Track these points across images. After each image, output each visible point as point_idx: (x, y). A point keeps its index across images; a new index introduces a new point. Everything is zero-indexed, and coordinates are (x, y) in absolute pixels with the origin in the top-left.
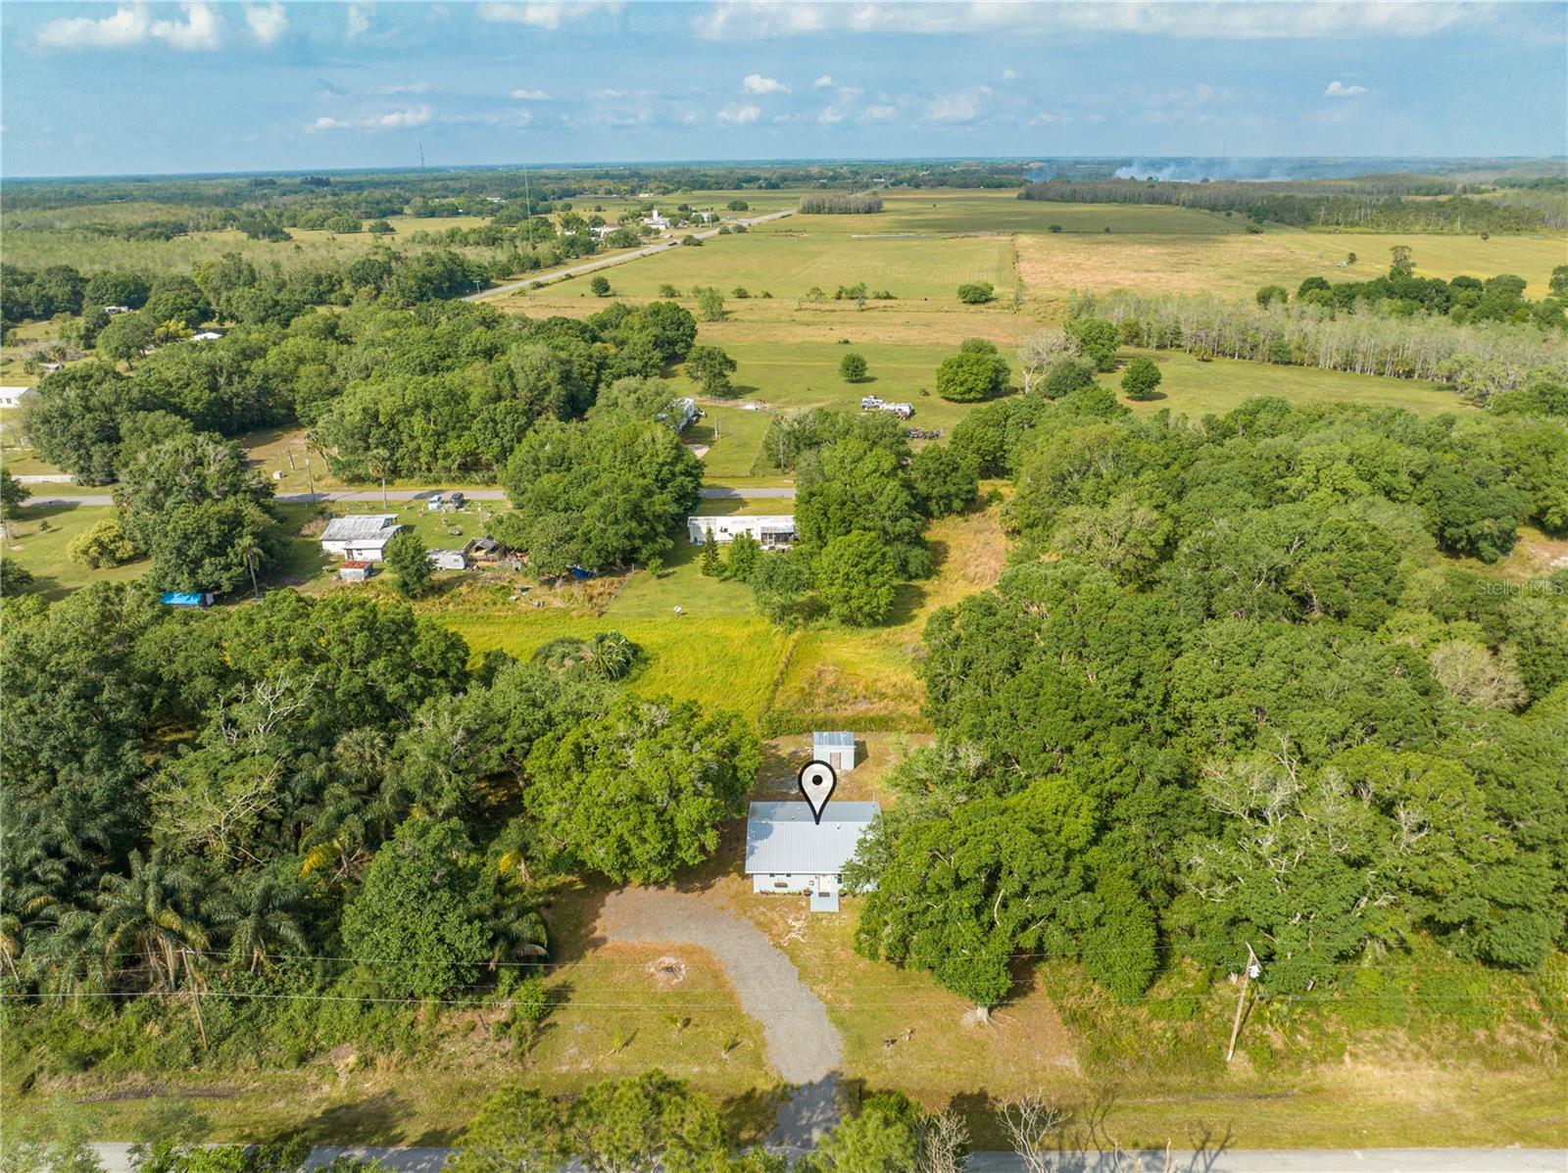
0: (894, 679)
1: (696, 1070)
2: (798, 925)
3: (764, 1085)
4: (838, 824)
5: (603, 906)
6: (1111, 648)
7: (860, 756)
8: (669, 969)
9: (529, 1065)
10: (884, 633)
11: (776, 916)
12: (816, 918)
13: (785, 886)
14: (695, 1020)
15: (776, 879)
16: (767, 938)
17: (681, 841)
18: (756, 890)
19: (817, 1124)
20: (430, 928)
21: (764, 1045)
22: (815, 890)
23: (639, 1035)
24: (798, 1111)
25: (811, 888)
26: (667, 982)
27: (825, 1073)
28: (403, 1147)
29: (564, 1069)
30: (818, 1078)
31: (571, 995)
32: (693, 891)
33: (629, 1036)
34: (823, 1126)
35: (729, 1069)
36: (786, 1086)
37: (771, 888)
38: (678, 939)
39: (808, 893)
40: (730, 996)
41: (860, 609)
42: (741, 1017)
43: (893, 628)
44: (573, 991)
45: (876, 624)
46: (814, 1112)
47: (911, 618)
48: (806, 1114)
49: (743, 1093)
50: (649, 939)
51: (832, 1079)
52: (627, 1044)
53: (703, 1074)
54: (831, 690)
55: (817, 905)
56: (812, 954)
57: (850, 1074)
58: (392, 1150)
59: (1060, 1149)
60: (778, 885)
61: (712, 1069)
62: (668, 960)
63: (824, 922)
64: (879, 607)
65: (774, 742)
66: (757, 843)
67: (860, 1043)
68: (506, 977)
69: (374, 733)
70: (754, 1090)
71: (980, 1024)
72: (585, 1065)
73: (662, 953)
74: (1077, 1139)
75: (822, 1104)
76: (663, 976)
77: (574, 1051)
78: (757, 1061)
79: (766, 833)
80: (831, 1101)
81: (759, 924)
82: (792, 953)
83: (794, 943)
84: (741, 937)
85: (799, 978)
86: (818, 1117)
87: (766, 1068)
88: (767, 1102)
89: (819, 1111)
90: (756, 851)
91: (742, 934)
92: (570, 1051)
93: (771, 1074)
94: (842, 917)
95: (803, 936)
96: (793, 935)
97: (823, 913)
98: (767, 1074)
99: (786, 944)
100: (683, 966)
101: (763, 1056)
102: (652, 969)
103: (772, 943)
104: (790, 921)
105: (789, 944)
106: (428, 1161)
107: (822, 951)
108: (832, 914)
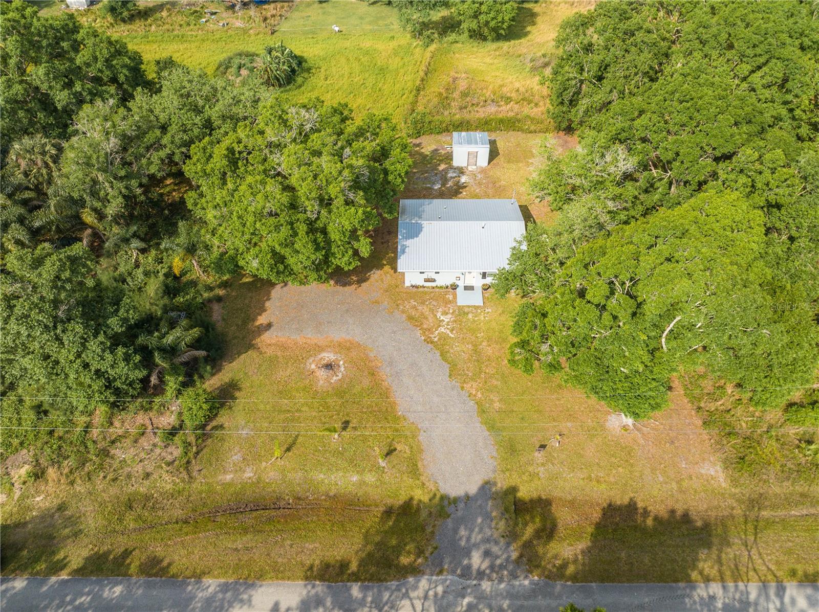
0: (517, 85)
1: (355, 478)
2: (446, 319)
3: (420, 495)
4: (483, 223)
5: (268, 299)
6: (758, 51)
7: (494, 154)
8: (329, 366)
9: (195, 474)
10: (505, 46)
11: (425, 310)
12: (462, 312)
13: (434, 281)
14: (354, 422)
15: (425, 276)
16: (419, 333)
17: (334, 249)
18: (407, 284)
19: (476, 546)
20: (71, 357)
21: (421, 451)
22: (461, 284)
23: (300, 439)
24: (456, 531)
25: (458, 283)
26: (327, 380)
27: (480, 483)
28: (64, 576)
29: (229, 477)
30: (473, 490)
31: (237, 394)
32: (350, 284)
33: (290, 440)
34: (483, 548)
35: (386, 478)
36: (443, 498)
37: (421, 282)
38: (338, 335)
39: (454, 287)
40: (385, 394)
41: (487, 23)
42: (397, 419)
43: (513, 42)
44: (239, 389)
45: (499, 38)
46: (472, 531)
47: (526, 34)
48: (463, 532)
49: (401, 502)
50: (310, 336)
51: (486, 486)
52: (288, 450)
53: (362, 483)
54: (465, 95)
55: (464, 299)
56: (460, 349)
57: (502, 484)
58: (54, 579)
59: (722, 580)
60: (427, 280)
61: (370, 478)
62: (328, 356)
63: (470, 316)
64: (503, 22)
65: (417, 141)
66: (409, 242)
67: (511, 449)
68: (172, 383)
69: (44, 140)
70: (411, 499)
71: (625, 428)
72: (248, 474)
73: (321, 349)
74: (736, 566)
75: (479, 520)
76: (322, 374)
77: (237, 458)
78: (414, 471)
79: (415, 231)
80: (487, 517)
81: (410, 318)
82: (441, 347)
83: (444, 337)
84: (394, 332)
85: (450, 376)
86: (476, 537)
87: (422, 478)
88: (424, 514)
89: (477, 530)
90: (407, 250)
91: (395, 329)
92: (235, 458)
93: (427, 484)
94: (487, 310)
95: (452, 331)
96: (443, 330)
97: (469, 307)
98: (424, 484)
99: (436, 339)
100: (341, 363)
101: (419, 465)
102: (313, 366)
103: (423, 338)
104: (439, 315)
105: (439, 339)
106: (88, 594)
107: (470, 346)
108: (476, 307)
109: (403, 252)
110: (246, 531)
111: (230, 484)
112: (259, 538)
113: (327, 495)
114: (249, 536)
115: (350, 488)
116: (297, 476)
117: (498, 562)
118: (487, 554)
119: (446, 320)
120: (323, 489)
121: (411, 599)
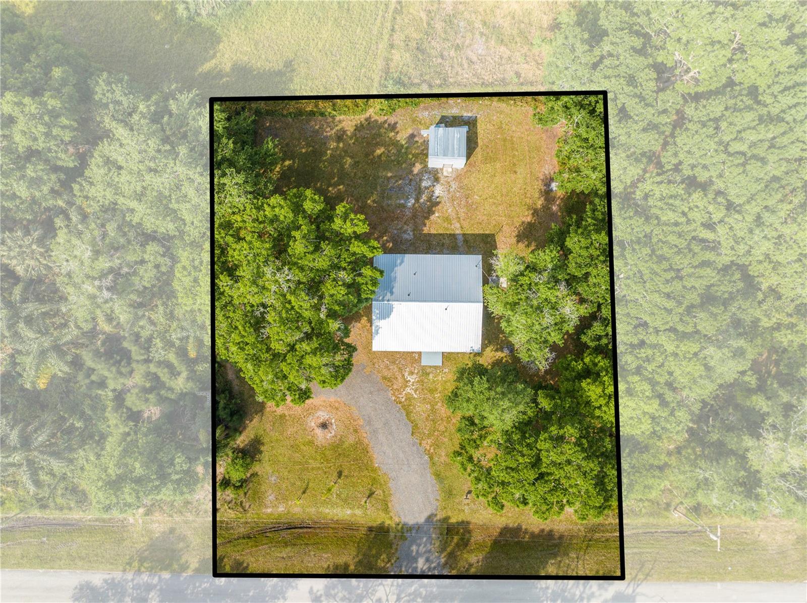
1: (349, 512)
2: (412, 379)
3: (389, 523)
8: (324, 426)
11: (396, 370)
12: (425, 372)
14: (346, 473)
16: (390, 393)
19: (421, 555)
21: (390, 495)
23: (311, 485)
24: (410, 547)
26: (324, 437)
27: (427, 516)
29: (269, 510)
30: (421, 520)
31: (262, 448)
33: (304, 485)
34: (425, 557)
35: (369, 512)
36: (403, 525)
38: (329, 396)
39: (420, 353)
42: (374, 470)
44: (263, 444)
46: (419, 546)
48: (414, 547)
49: (377, 525)
51: (429, 519)
52: (304, 492)
53: (353, 515)
55: (426, 360)
56: (421, 410)
57: (440, 515)
61: (358, 512)
62: (323, 416)
63: (431, 376)
66: (381, 323)
67: (449, 493)
70: (384, 523)
72: (281, 509)
73: (317, 408)
75: (424, 540)
76: (319, 432)
77: (272, 498)
78: (386, 510)
80: (430, 537)
81: (384, 378)
82: (407, 408)
83: (409, 398)
84: (371, 393)
85: (412, 434)
86: (422, 549)
87: (391, 514)
88: (392, 534)
89: (423, 545)
90: (380, 331)
91: (372, 389)
92: (270, 497)
93: (394, 518)
94: (445, 371)
95: (415, 391)
96: (409, 391)
97: (430, 367)
98: (391, 517)
99: (403, 400)
100: (333, 421)
101: (390, 505)
102: (313, 424)
103: (393, 398)
104: (406, 374)
105: (406, 400)
106: (207, 582)
107: (429, 406)
108: (436, 367)
109: (377, 333)
110: (286, 545)
111: (271, 514)
112: (296, 549)
113: (332, 520)
114: (289, 549)
115: (346, 517)
116: (313, 510)
117: (433, 565)
118: (427, 560)
119: (412, 381)
120: (329, 517)
121: (384, 586)
